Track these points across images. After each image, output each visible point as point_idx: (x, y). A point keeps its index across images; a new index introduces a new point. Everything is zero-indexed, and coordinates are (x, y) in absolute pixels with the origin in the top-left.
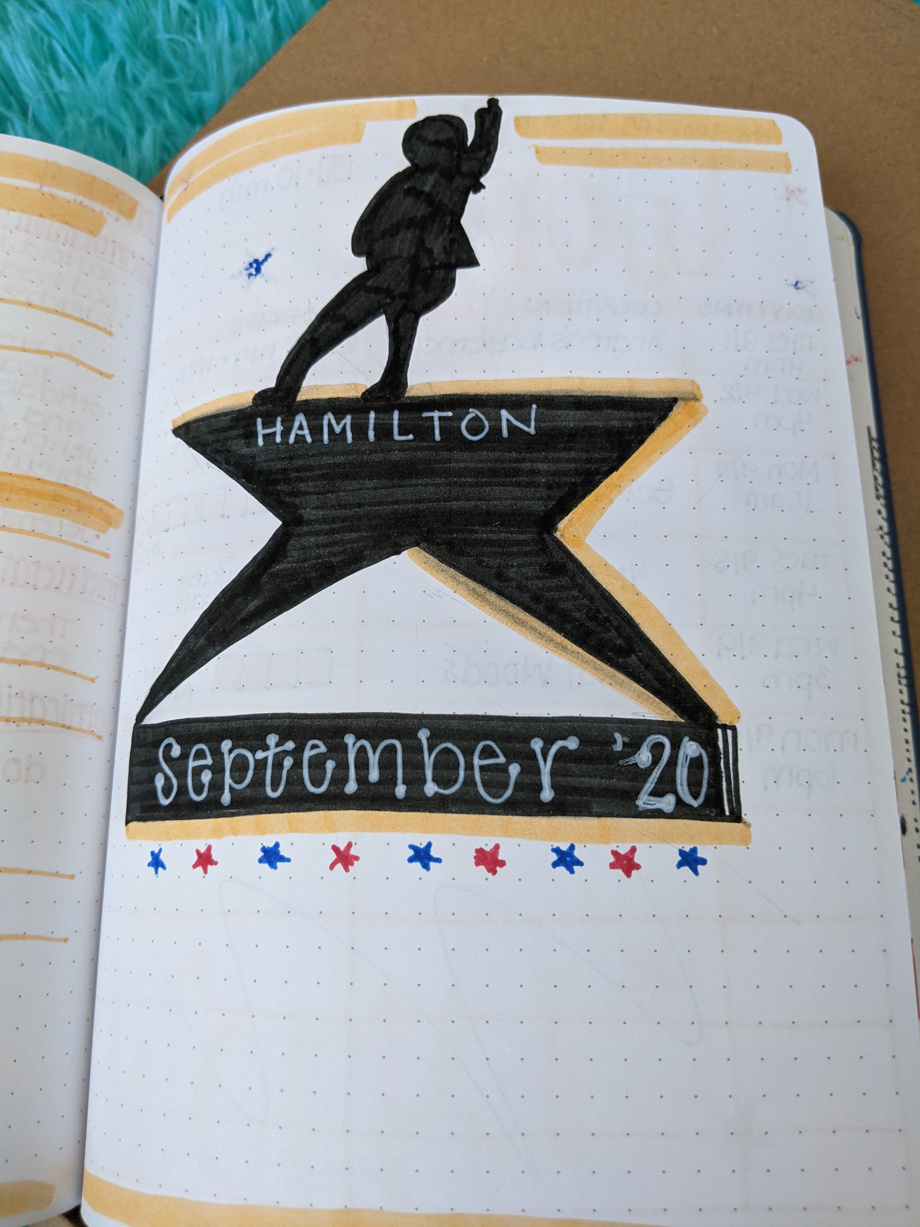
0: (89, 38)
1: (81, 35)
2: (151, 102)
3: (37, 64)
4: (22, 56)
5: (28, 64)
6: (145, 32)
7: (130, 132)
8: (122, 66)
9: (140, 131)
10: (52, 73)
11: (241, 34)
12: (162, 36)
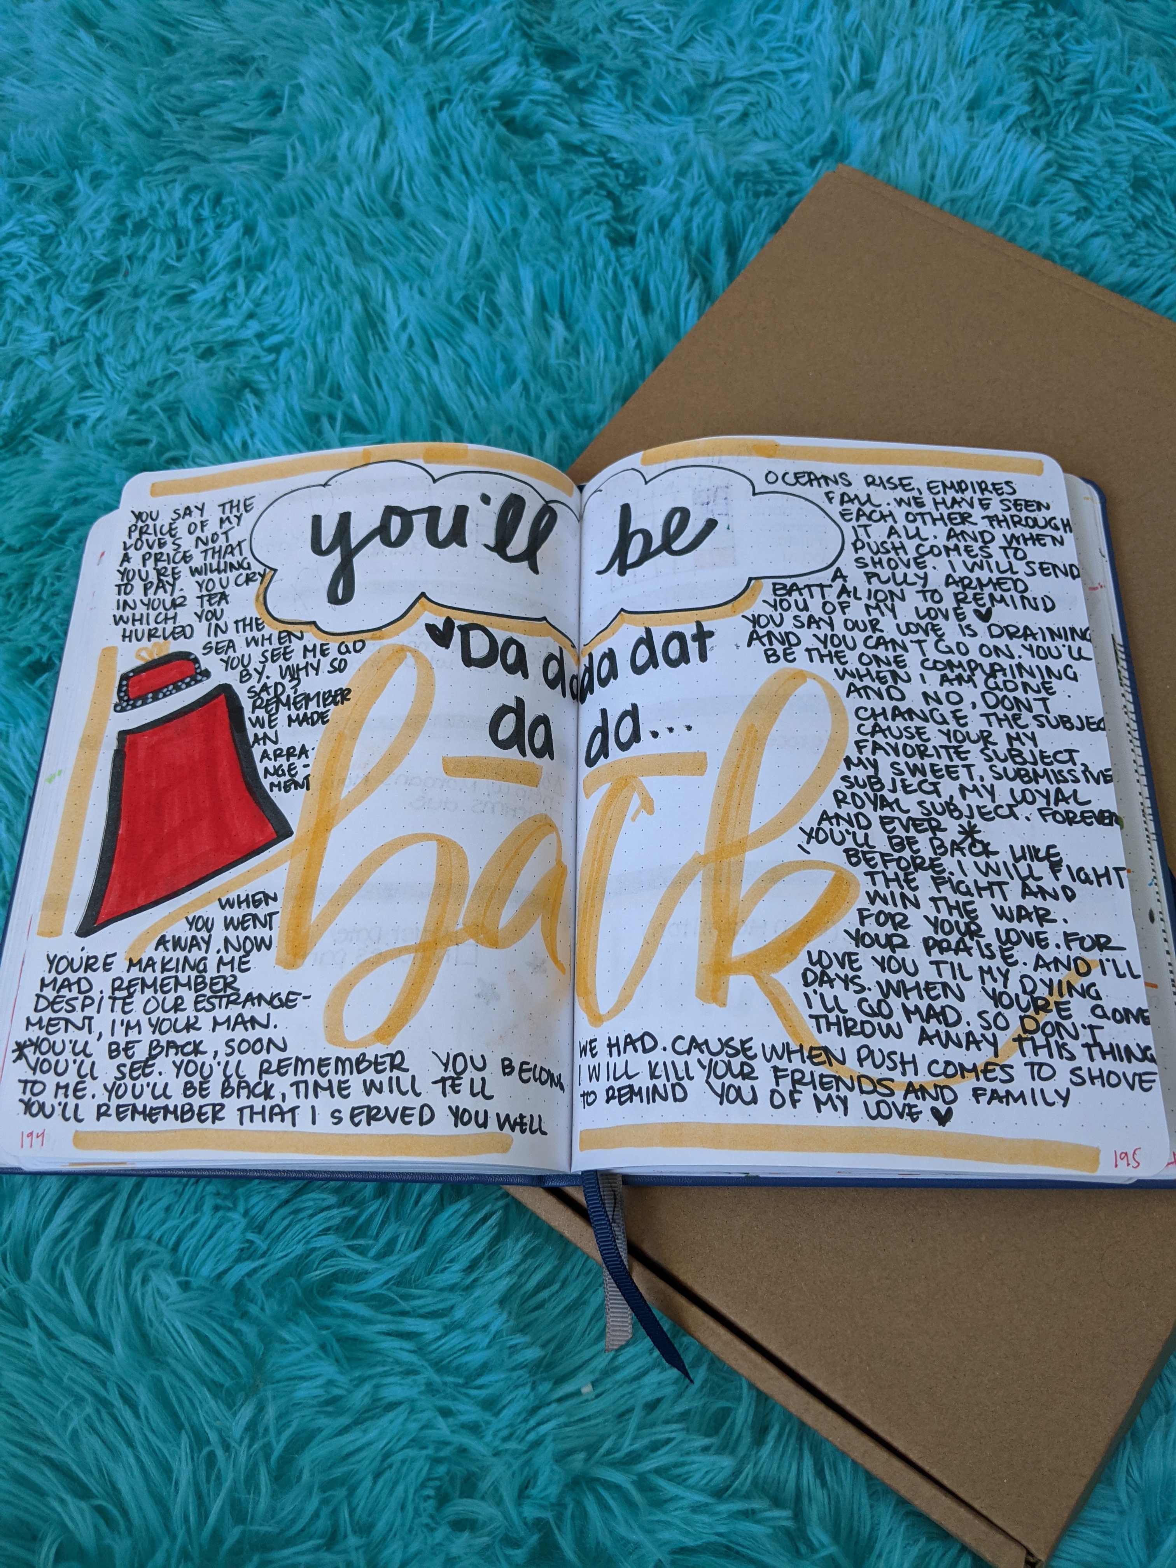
0: (501, 367)
1: (493, 364)
2: (550, 414)
3: (460, 387)
4: (449, 380)
5: (453, 386)
6: (542, 359)
7: (535, 438)
8: (526, 387)
9: (543, 437)
10: (469, 392)
11: (613, 356)
12: (553, 361)
